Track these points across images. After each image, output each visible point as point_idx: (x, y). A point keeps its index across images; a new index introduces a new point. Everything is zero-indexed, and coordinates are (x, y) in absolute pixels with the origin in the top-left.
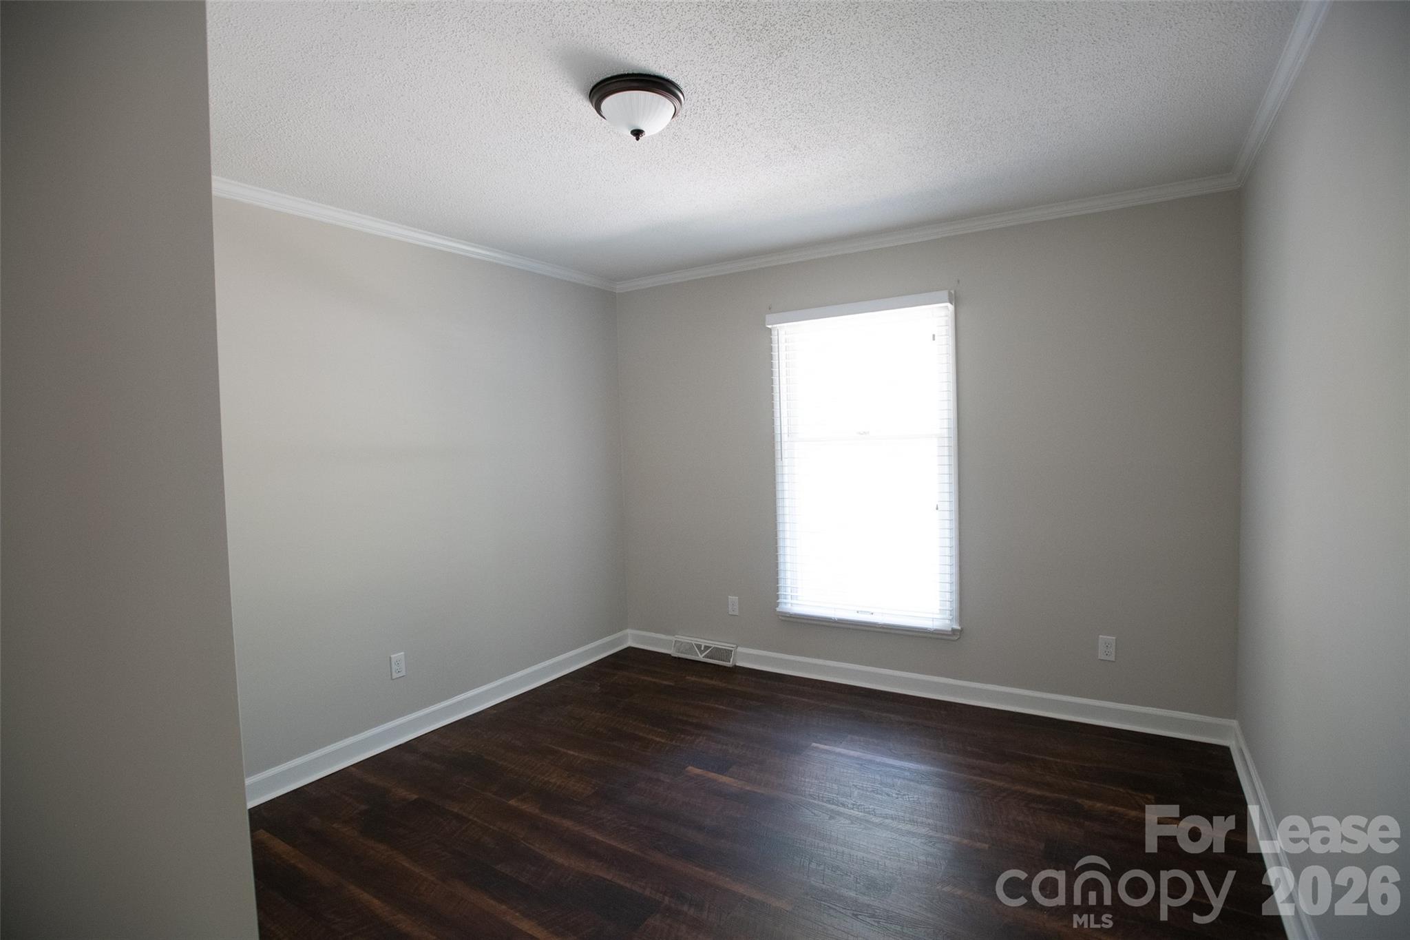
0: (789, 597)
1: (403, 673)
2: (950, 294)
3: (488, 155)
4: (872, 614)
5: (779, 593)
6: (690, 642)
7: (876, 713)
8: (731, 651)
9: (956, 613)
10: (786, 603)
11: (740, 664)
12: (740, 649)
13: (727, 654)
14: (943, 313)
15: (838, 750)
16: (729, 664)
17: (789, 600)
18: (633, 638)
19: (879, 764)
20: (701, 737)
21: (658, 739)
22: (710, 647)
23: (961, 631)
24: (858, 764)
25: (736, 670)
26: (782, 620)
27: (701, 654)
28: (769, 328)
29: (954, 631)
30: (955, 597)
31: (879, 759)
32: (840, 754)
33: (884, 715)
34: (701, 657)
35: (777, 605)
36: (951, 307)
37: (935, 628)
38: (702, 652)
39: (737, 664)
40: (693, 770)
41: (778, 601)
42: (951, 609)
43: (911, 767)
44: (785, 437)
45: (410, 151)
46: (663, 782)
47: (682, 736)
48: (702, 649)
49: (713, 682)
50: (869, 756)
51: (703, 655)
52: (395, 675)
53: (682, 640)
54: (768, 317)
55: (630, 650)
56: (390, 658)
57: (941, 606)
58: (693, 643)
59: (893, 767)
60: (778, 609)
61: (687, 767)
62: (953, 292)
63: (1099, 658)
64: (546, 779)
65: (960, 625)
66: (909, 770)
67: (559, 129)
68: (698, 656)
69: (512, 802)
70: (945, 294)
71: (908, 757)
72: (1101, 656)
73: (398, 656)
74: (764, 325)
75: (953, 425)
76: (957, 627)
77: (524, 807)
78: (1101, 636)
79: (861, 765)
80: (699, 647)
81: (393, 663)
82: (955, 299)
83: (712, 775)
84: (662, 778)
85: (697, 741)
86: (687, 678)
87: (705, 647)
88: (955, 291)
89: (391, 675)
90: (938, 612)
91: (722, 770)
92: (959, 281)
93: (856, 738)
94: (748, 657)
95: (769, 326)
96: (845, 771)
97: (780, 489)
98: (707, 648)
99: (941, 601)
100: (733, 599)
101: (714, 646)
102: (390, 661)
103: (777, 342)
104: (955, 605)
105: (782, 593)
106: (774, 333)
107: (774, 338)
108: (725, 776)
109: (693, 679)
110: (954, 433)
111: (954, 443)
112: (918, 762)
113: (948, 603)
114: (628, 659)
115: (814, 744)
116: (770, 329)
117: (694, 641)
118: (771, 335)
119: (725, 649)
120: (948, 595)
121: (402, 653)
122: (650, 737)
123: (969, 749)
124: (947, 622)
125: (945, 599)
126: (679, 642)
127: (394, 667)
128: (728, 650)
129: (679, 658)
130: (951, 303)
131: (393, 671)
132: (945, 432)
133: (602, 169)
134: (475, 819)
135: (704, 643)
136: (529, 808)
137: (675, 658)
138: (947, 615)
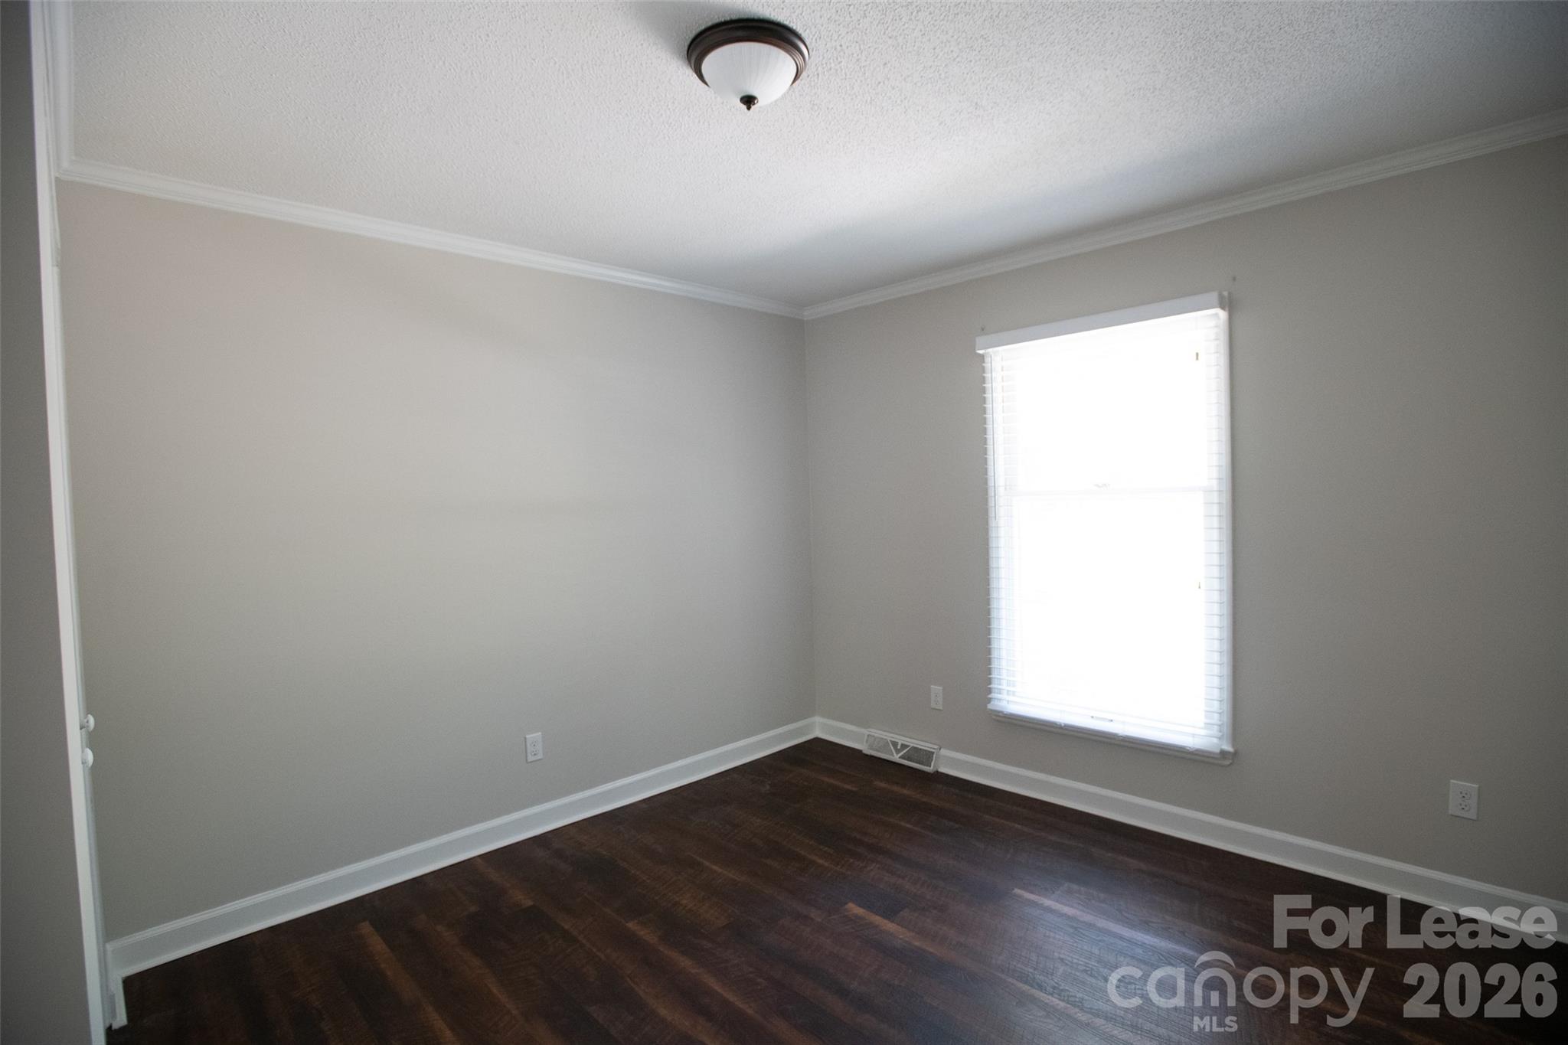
0: (1005, 692)
1: (540, 756)
2: (1221, 297)
3: (601, 156)
4: (1112, 721)
5: (991, 686)
6: (885, 737)
7: (1110, 855)
8: (933, 753)
9: (1227, 730)
10: (1000, 700)
11: (944, 770)
12: (943, 752)
13: (928, 757)
14: (1212, 323)
15: (1047, 902)
16: (930, 769)
17: (1004, 696)
18: (821, 728)
19: (1101, 930)
20: (874, 864)
21: (820, 861)
22: (907, 746)
23: (1235, 754)
24: (1072, 927)
25: (939, 777)
26: (998, 721)
27: (897, 754)
28: (980, 355)
29: (1223, 753)
30: (1226, 707)
31: (1102, 923)
32: (1049, 910)
33: (1121, 858)
34: (896, 758)
35: (989, 700)
36: (1223, 315)
37: (1197, 747)
38: (898, 751)
39: (940, 770)
40: (854, 909)
41: (990, 696)
42: (1219, 723)
43: (1146, 942)
44: (1001, 491)
45: (513, 158)
46: (812, 919)
47: (852, 860)
48: (899, 747)
49: (905, 792)
50: (1089, 918)
51: (900, 755)
52: (530, 758)
53: (876, 735)
54: (980, 340)
55: (817, 741)
56: (525, 738)
57: (1206, 717)
58: (889, 739)
59: (1121, 938)
60: (990, 706)
61: (846, 904)
62: (1226, 294)
63: (1450, 812)
64: (677, 899)
65: (1233, 746)
66: (1142, 945)
67: (668, 112)
68: (892, 755)
69: (631, 925)
70: (1214, 296)
71: (1145, 925)
72: (1453, 809)
73: (534, 737)
74: (975, 350)
75: (1226, 473)
76: (1228, 748)
77: (642, 933)
78: (1452, 781)
79: (1076, 928)
80: (895, 744)
81: (528, 745)
82: (1229, 304)
83: (877, 919)
84: (812, 915)
85: (868, 869)
86: (876, 783)
87: (902, 745)
88: (1230, 293)
89: (526, 757)
90: (1202, 725)
91: (890, 913)
92: (1234, 279)
93: (1075, 887)
94: (953, 762)
95: (981, 352)
96: (1052, 934)
97: (994, 556)
98: (904, 746)
99: (1206, 711)
100: (936, 689)
101: (912, 745)
102: (526, 742)
103: (990, 371)
104: (1226, 718)
105: (996, 686)
106: (987, 360)
107: (987, 365)
108: (893, 922)
109: (883, 785)
110: (1226, 486)
111: (1226, 498)
112: (1157, 934)
113: (1216, 716)
114: (815, 752)
115: (1017, 891)
116: (982, 357)
117: (890, 737)
118: (984, 362)
119: (926, 751)
120: (1216, 704)
121: (540, 733)
122: (814, 858)
123: (1236, 923)
124: (1215, 740)
125: (1212, 710)
126: (873, 736)
127: (530, 748)
128: (929, 752)
129: (872, 757)
130: (1223, 308)
131: (529, 751)
132: (1214, 484)
133: (738, 161)
134: (584, 941)
135: (901, 740)
136: (647, 934)
137: (867, 755)
138: (1215, 731)
